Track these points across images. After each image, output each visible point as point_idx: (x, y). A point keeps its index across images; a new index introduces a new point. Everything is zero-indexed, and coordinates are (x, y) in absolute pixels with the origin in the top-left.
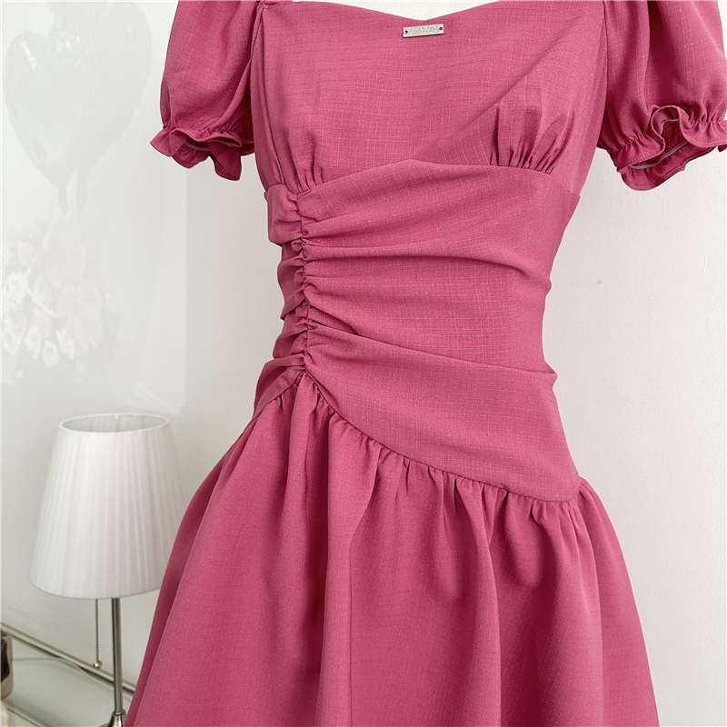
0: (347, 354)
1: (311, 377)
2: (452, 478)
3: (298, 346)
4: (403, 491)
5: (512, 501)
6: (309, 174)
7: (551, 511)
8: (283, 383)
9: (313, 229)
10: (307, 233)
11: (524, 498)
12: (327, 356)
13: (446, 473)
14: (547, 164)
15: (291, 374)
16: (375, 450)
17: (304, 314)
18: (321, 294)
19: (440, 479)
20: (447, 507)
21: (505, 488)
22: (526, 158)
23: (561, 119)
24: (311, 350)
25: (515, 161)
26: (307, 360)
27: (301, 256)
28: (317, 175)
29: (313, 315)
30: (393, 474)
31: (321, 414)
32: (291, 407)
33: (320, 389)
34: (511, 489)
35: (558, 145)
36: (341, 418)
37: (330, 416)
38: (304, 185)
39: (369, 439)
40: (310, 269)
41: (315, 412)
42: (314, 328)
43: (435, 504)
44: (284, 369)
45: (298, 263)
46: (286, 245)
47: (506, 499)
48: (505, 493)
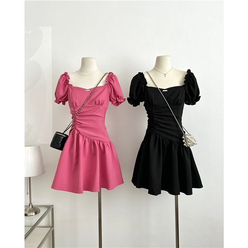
3: (75, 126)
5: (101, 142)
6: (76, 106)
7: (105, 143)
8: (73, 130)
11: (102, 142)
12: (78, 127)
13: (93, 139)
14: (102, 105)
15: (74, 129)
16: (85, 137)
18: (77, 120)
19: (92, 140)
20: (93, 143)
22: (99, 104)
23: (103, 100)
29: (77, 122)
30: (87, 140)
32: (74, 133)
33: (78, 130)
36: (80, 134)
38: (75, 108)
41: (77, 134)
42: (76, 124)
46: (73, 114)
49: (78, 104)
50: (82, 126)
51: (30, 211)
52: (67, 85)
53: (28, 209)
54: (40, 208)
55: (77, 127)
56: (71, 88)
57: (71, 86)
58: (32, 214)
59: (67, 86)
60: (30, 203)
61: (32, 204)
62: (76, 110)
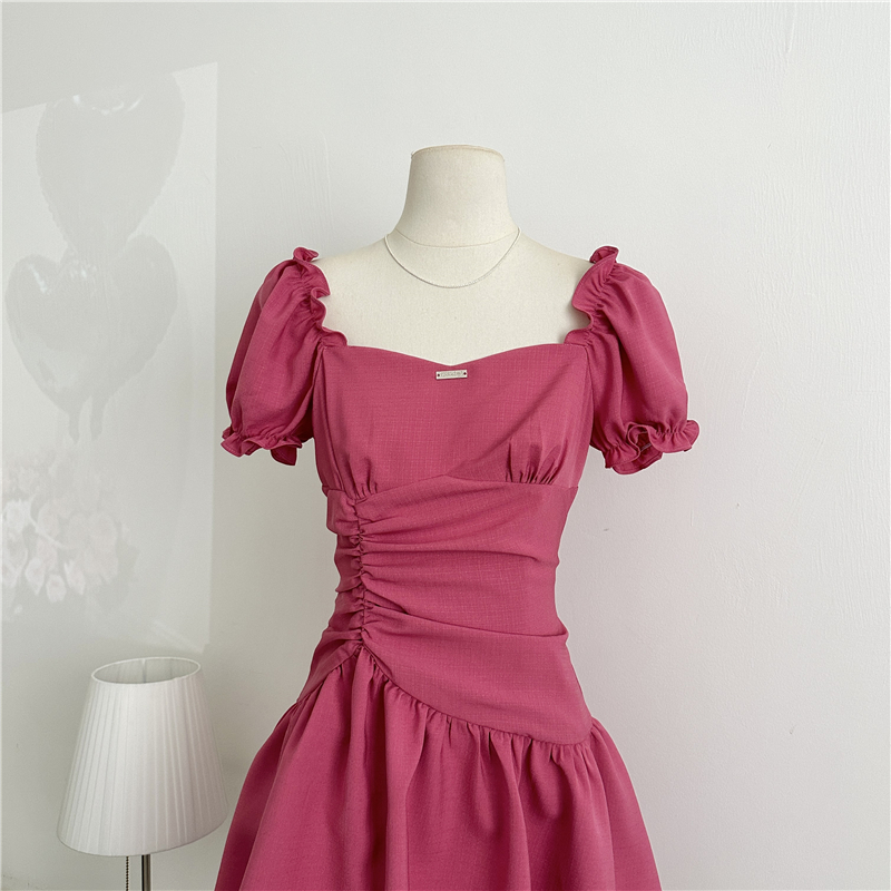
0: (399, 630)
1: (368, 651)
2: (487, 731)
3: (355, 623)
4: (446, 745)
5: (536, 747)
6: (365, 487)
7: (567, 754)
8: (342, 654)
9: (369, 528)
10: (363, 531)
11: (545, 744)
12: (381, 631)
13: (482, 727)
14: (550, 477)
15: (351, 647)
16: (424, 712)
17: (361, 595)
18: (375, 580)
19: (477, 733)
20: (483, 756)
21: (530, 736)
22: (532, 477)
23: (558, 447)
24: (367, 627)
25: (524, 480)
26: (364, 635)
27: (358, 548)
28: (372, 487)
29: (369, 597)
30: (438, 733)
31: (377, 682)
32: (350, 675)
34: (534, 737)
35: (556, 465)
36: (394, 685)
37: (384, 683)
38: (362, 495)
39: (418, 702)
40: (365, 560)
41: (372, 680)
42: (369, 608)
43: (473, 754)
44: (343, 641)
45: (355, 554)
46: (344, 537)
47: (531, 745)
48: (530, 740)
50: (407, 630)
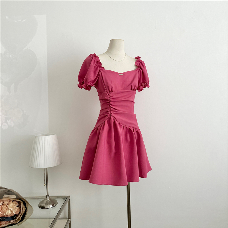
46: (105, 100)
49: (114, 89)
51: (47, 203)
52: (99, 67)
53: (45, 201)
54: (56, 199)
55: (112, 113)
56: (103, 71)
57: (103, 68)
58: (50, 207)
59: (99, 69)
60: (47, 195)
61: (49, 195)
62: (111, 95)
